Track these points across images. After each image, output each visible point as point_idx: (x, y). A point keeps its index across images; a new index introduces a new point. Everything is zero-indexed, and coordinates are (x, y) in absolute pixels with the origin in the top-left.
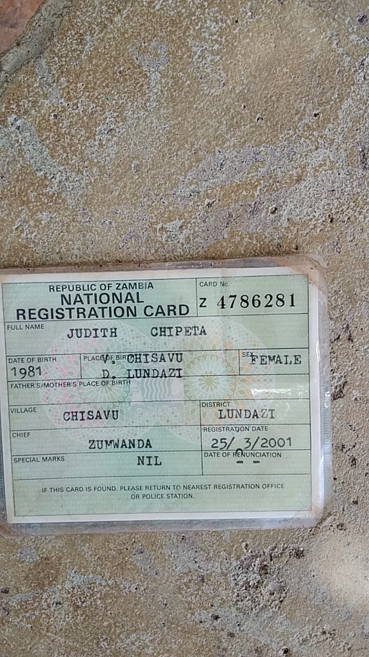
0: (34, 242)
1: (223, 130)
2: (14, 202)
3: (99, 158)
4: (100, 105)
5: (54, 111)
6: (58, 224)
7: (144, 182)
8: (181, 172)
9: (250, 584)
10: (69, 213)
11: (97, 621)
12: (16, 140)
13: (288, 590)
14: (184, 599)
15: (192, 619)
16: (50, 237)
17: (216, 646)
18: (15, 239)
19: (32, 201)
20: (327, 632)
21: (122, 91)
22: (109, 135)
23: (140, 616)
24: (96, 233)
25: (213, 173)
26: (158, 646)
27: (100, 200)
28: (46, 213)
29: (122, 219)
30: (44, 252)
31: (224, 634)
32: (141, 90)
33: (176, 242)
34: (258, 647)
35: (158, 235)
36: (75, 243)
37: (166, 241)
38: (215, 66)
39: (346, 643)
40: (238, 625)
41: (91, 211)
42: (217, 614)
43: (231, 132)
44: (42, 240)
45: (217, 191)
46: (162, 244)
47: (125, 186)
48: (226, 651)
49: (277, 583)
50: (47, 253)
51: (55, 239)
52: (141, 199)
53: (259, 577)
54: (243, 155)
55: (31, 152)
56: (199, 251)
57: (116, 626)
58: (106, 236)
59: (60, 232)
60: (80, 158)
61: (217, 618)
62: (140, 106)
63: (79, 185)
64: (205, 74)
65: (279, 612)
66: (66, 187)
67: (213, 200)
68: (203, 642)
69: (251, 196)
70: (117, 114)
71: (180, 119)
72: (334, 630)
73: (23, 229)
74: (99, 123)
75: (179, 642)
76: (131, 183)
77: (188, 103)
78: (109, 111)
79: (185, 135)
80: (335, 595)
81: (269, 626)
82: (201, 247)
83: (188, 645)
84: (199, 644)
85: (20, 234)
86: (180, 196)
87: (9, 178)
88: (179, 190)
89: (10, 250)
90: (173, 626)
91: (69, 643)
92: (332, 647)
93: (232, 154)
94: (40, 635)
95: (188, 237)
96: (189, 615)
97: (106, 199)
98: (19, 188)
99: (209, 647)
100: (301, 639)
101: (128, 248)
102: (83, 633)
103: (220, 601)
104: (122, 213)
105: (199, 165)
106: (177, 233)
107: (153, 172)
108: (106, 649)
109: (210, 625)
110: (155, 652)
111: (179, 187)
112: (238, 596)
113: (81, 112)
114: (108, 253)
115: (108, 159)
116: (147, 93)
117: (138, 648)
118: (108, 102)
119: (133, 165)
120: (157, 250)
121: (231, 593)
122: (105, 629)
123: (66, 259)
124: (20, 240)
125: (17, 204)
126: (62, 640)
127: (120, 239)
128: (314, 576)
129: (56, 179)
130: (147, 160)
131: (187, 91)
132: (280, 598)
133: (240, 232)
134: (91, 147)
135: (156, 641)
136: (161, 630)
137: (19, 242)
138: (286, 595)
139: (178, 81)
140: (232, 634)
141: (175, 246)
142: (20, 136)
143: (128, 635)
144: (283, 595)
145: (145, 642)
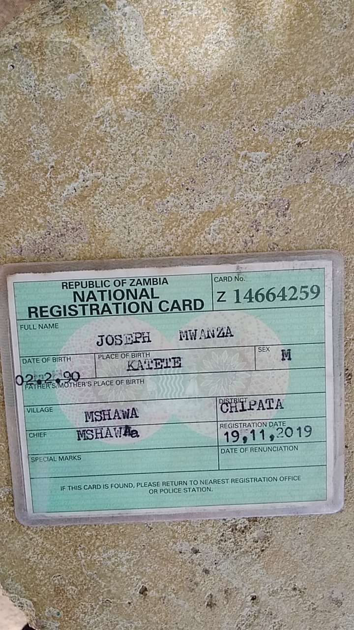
0: (112, 137)
1: (334, 72)
2: (101, 90)
3: (200, 67)
4: (215, 13)
5: (167, 6)
6: (141, 124)
7: (240, 103)
8: (281, 103)
9: (237, 527)
10: (155, 116)
11: (80, 530)
12: (119, 26)
13: (272, 541)
14: (170, 526)
15: (173, 548)
16: (129, 136)
17: (189, 579)
18: (93, 129)
19: (119, 94)
20: (298, 589)
21: (241, 5)
22: (216, 46)
23: (123, 534)
24: (177, 144)
25: (312, 113)
26: (133, 566)
27: (190, 111)
28: (132, 111)
29: (208, 136)
30: (119, 150)
31: (200, 569)
32: (261, 9)
33: (256, 174)
34: (228, 589)
35: (239, 161)
36: (153, 149)
37: (246, 170)
38: (342, 6)
39: (312, 603)
40: (216, 563)
41: (178, 120)
42: (197, 549)
43: (340, 77)
44: (121, 137)
45: (311, 132)
46: (241, 173)
47: (219, 103)
48: (197, 586)
49: (263, 532)
50: (122, 152)
51: (134, 140)
52: (232, 121)
53: (248, 522)
54: (346, 103)
55: (132, 43)
56: (277, 190)
57: (97, 538)
58: (186, 149)
59: (141, 133)
60: (181, 62)
61: (196, 552)
62: (256, 25)
63: (173, 89)
64: (330, 10)
65: (258, 559)
66: (159, 88)
67: (304, 141)
68: (177, 572)
69: (344, 146)
70: (231, 27)
71: (293, 49)
72: (305, 589)
73: (104, 121)
74: (210, 31)
75: (154, 567)
76: (226, 101)
77: (305, 36)
78: (223, 22)
79: (294, 67)
80: (315, 556)
81: (245, 571)
82: (280, 186)
83: (162, 572)
84: (173, 574)
85: (100, 125)
86: (273, 128)
87: (102, 64)
88: (273, 121)
89: (85, 139)
90: (153, 550)
91: (47, 545)
92: (299, 603)
93: (336, 100)
94: (19, 531)
95: (269, 173)
96: (171, 543)
97: (196, 111)
98: (110, 77)
99: (182, 578)
100: (271, 590)
101: (205, 168)
102: (63, 538)
103: (204, 537)
104: (209, 130)
105: (300, 101)
106: (259, 165)
107: (252, 96)
108: (82, 558)
109: (189, 557)
110: (129, 572)
111: (274, 118)
112: (223, 535)
113: (194, 15)
114: (184, 168)
115: (209, 70)
116: (267, 14)
117: (113, 564)
118: (224, 12)
119: (233, 84)
120: (234, 178)
121: (217, 531)
122: (86, 539)
123: (140, 163)
124: (98, 131)
125: (104, 93)
126: (41, 541)
127: (200, 156)
128: (300, 534)
129: (150, 77)
130: (249, 82)
131: (308, 23)
132: (263, 547)
133: (323, 181)
134: (195, 54)
135: (133, 561)
136: (140, 552)
137: (96, 133)
138: (269, 546)
139: (301, 10)
140: (208, 570)
141: (253, 177)
142: (125, 23)
143: (107, 549)
144: (266, 545)
145: (122, 560)
